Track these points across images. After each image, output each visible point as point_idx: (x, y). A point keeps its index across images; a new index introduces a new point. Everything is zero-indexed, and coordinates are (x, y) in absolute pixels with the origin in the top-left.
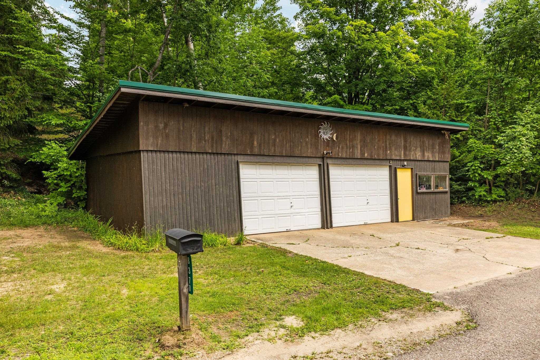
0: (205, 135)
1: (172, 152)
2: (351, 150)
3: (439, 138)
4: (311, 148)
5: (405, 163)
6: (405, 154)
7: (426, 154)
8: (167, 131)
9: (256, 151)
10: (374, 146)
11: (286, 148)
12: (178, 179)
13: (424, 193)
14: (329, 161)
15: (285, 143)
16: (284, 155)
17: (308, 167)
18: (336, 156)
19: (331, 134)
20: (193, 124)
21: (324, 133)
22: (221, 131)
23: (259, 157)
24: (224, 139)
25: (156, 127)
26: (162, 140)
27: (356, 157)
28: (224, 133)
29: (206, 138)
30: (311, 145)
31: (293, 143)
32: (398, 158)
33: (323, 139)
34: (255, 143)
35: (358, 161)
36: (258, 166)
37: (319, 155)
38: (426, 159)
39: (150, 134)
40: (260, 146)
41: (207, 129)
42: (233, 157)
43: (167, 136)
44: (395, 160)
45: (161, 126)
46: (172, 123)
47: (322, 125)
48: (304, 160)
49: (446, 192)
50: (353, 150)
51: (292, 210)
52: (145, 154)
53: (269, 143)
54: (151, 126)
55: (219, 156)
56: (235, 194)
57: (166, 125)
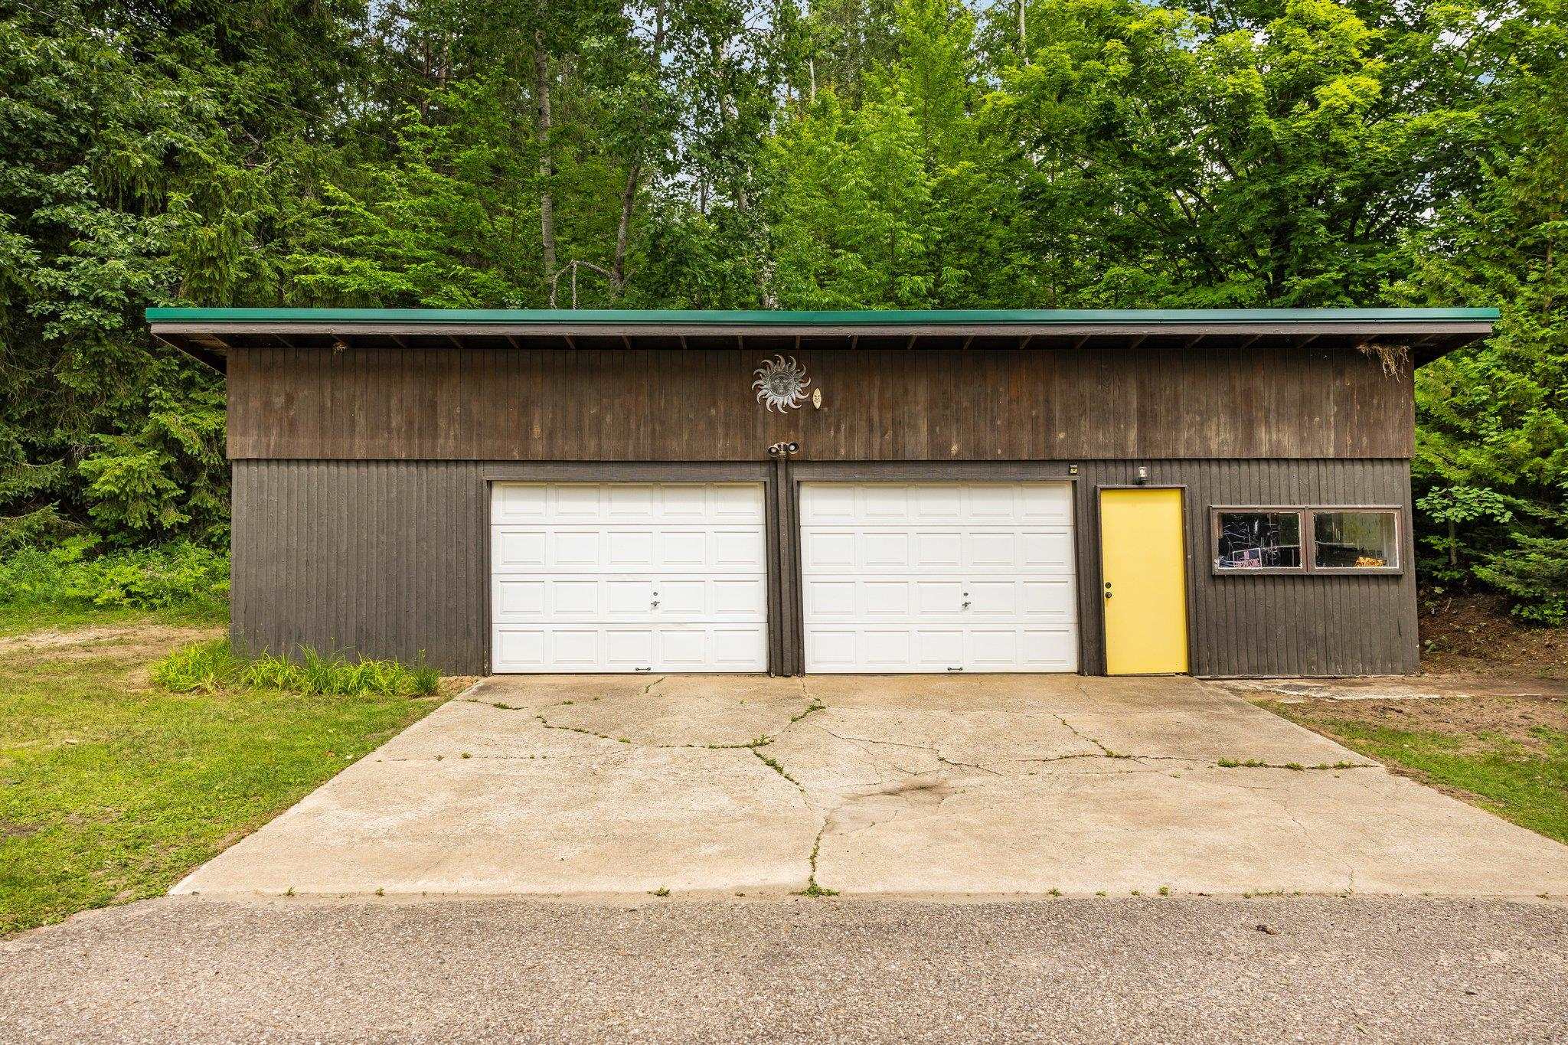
0: (389, 417)
1: (308, 461)
2: (888, 437)
3: (1340, 373)
4: (727, 435)
5: (1143, 472)
6: (1142, 439)
7: (1262, 434)
8: (292, 413)
9: (539, 450)
10: (993, 420)
11: (638, 439)
12: (320, 525)
13: (1252, 577)
14: (798, 474)
15: (633, 426)
16: (631, 458)
17: (722, 492)
18: (827, 457)
19: (804, 391)
20: (358, 393)
21: (775, 389)
22: (433, 406)
23: (549, 467)
24: (442, 423)
25: (267, 405)
26: (280, 435)
27: (909, 457)
28: (442, 409)
29: (394, 424)
30: (727, 426)
31: (662, 423)
32: (1110, 455)
33: (774, 406)
34: (537, 430)
35: (921, 469)
36: (551, 492)
37: (760, 455)
38: (1264, 452)
39: (251, 421)
40: (551, 436)
41: (394, 402)
42: (472, 469)
43: (293, 425)
44: (1095, 461)
45: (279, 401)
46: (305, 394)
47: (765, 366)
48: (705, 471)
49: (1396, 578)
50: (895, 435)
51: (657, 615)
52: (244, 468)
53: (580, 428)
54: (255, 404)
55: (432, 468)
56: (472, 565)
57: (290, 399)
